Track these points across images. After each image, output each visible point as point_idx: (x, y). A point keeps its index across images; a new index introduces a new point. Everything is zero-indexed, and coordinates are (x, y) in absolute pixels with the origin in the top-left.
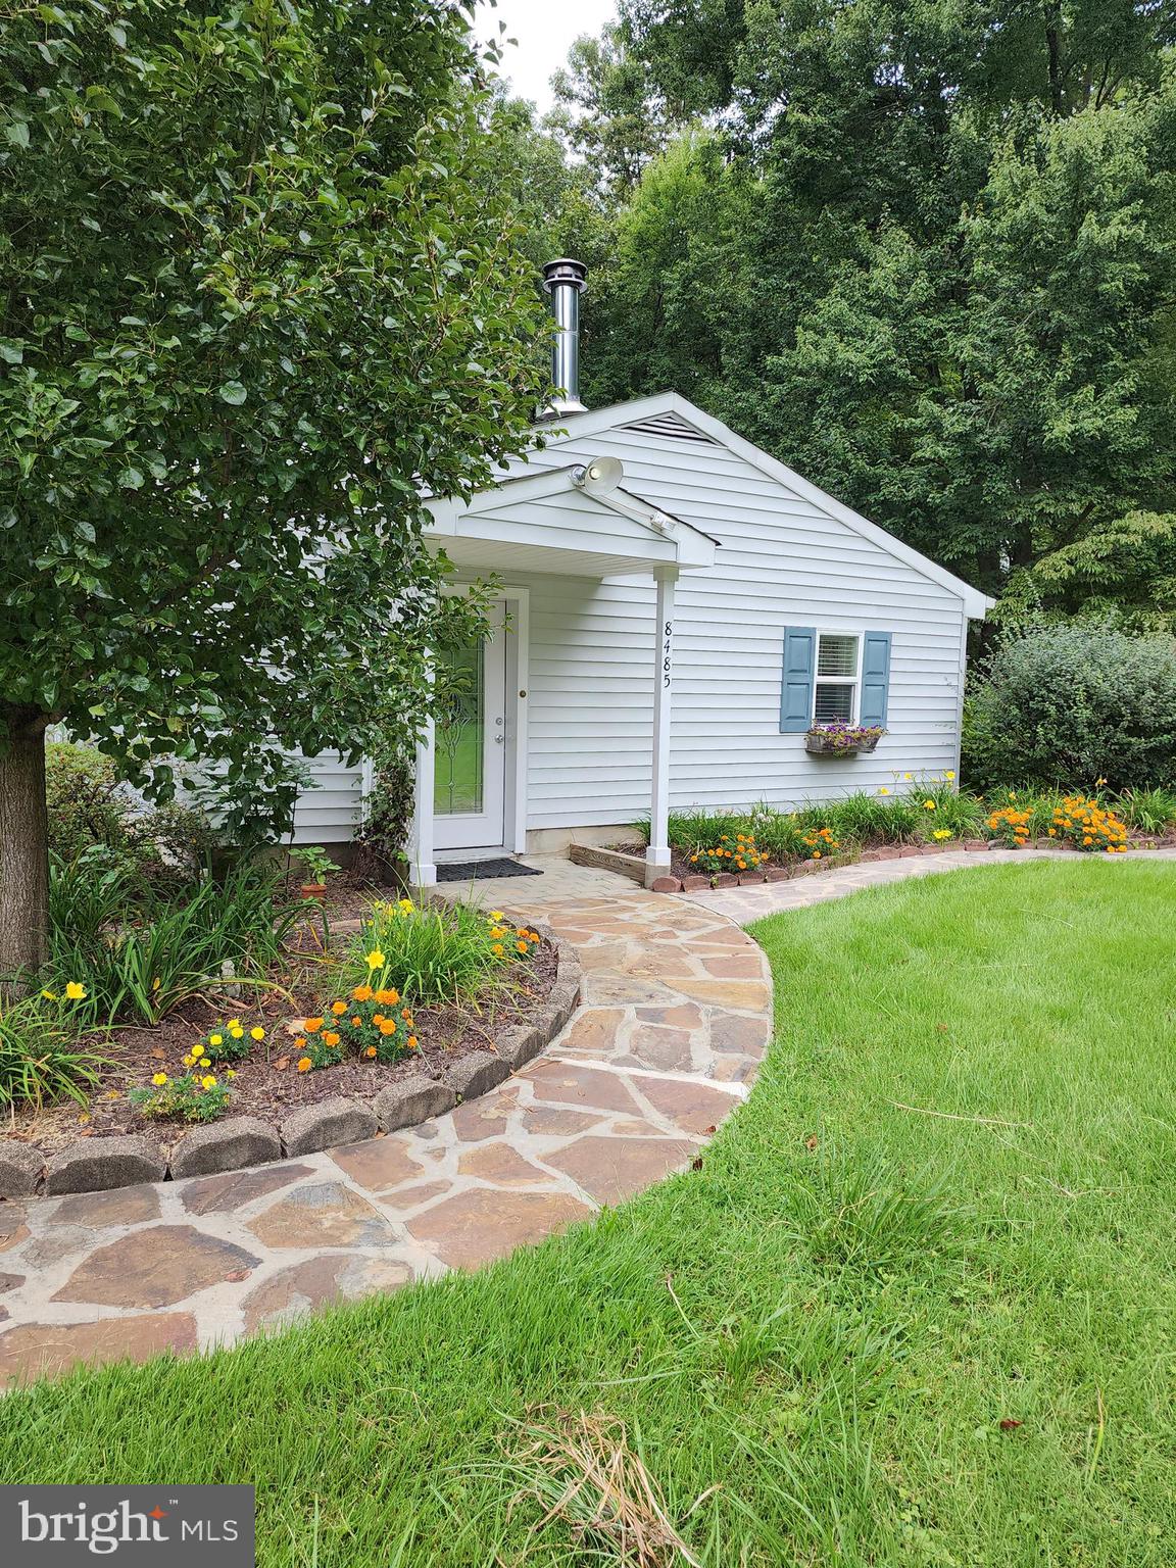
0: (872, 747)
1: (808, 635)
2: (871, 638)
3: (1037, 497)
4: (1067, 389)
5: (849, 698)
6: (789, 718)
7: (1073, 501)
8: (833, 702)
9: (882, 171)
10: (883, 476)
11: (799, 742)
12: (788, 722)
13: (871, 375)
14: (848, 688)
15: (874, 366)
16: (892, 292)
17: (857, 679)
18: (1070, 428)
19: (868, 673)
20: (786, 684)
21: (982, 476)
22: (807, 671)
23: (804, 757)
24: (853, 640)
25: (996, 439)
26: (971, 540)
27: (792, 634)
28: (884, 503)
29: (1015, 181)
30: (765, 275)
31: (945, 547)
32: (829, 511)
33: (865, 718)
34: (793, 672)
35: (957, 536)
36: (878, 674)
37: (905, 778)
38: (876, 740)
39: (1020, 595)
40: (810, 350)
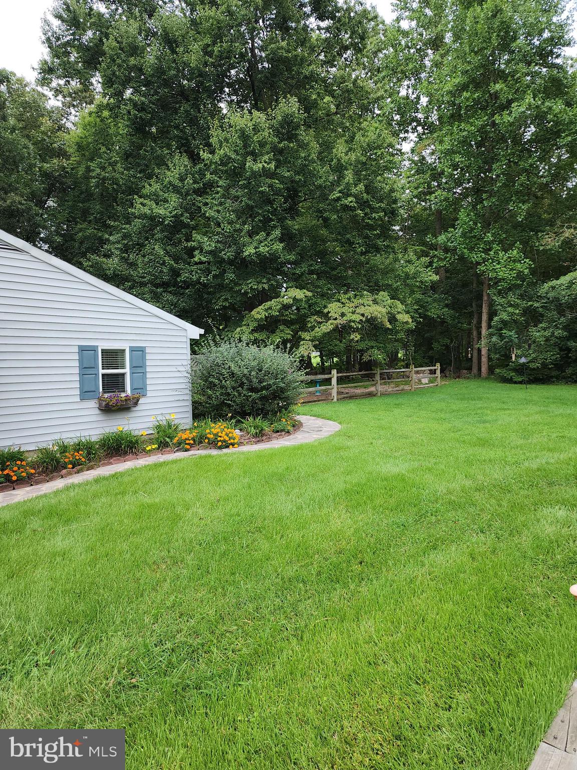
0: (136, 404)
1: (94, 349)
2: (133, 350)
3: (250, 281)
4: (251, 234)
5: (124, 380)
6: (86, 392)
7: (265, 283)
8: (114, 383)
9: (177, 127)
10: (182, 269)
11: (92, 404)
12: (85, 394)
13: (171, 221)
14: (123, 375)
15: (172, 217)
16: (177, 183)
17: (127, 370)
18: (253, 251)
19: (133, 367)
20: (82, 375)
21: (224, 271)
22: (95, 367)
23: (98, 412)
24: (124, 351)
25: (228, 254)
26: (226, 300)
27: (82, 349)
28: (184, 282)
29: (220, 138)
30: (127, 169)
31: (215, 302)
32: (101, 288)
33: (133, 389)
34: (86, 369)
35: (219, 298)
36: (139, 367)
37: (152, 419)
38: (138, 401)
39: (248, 325)
40: (142, 207)
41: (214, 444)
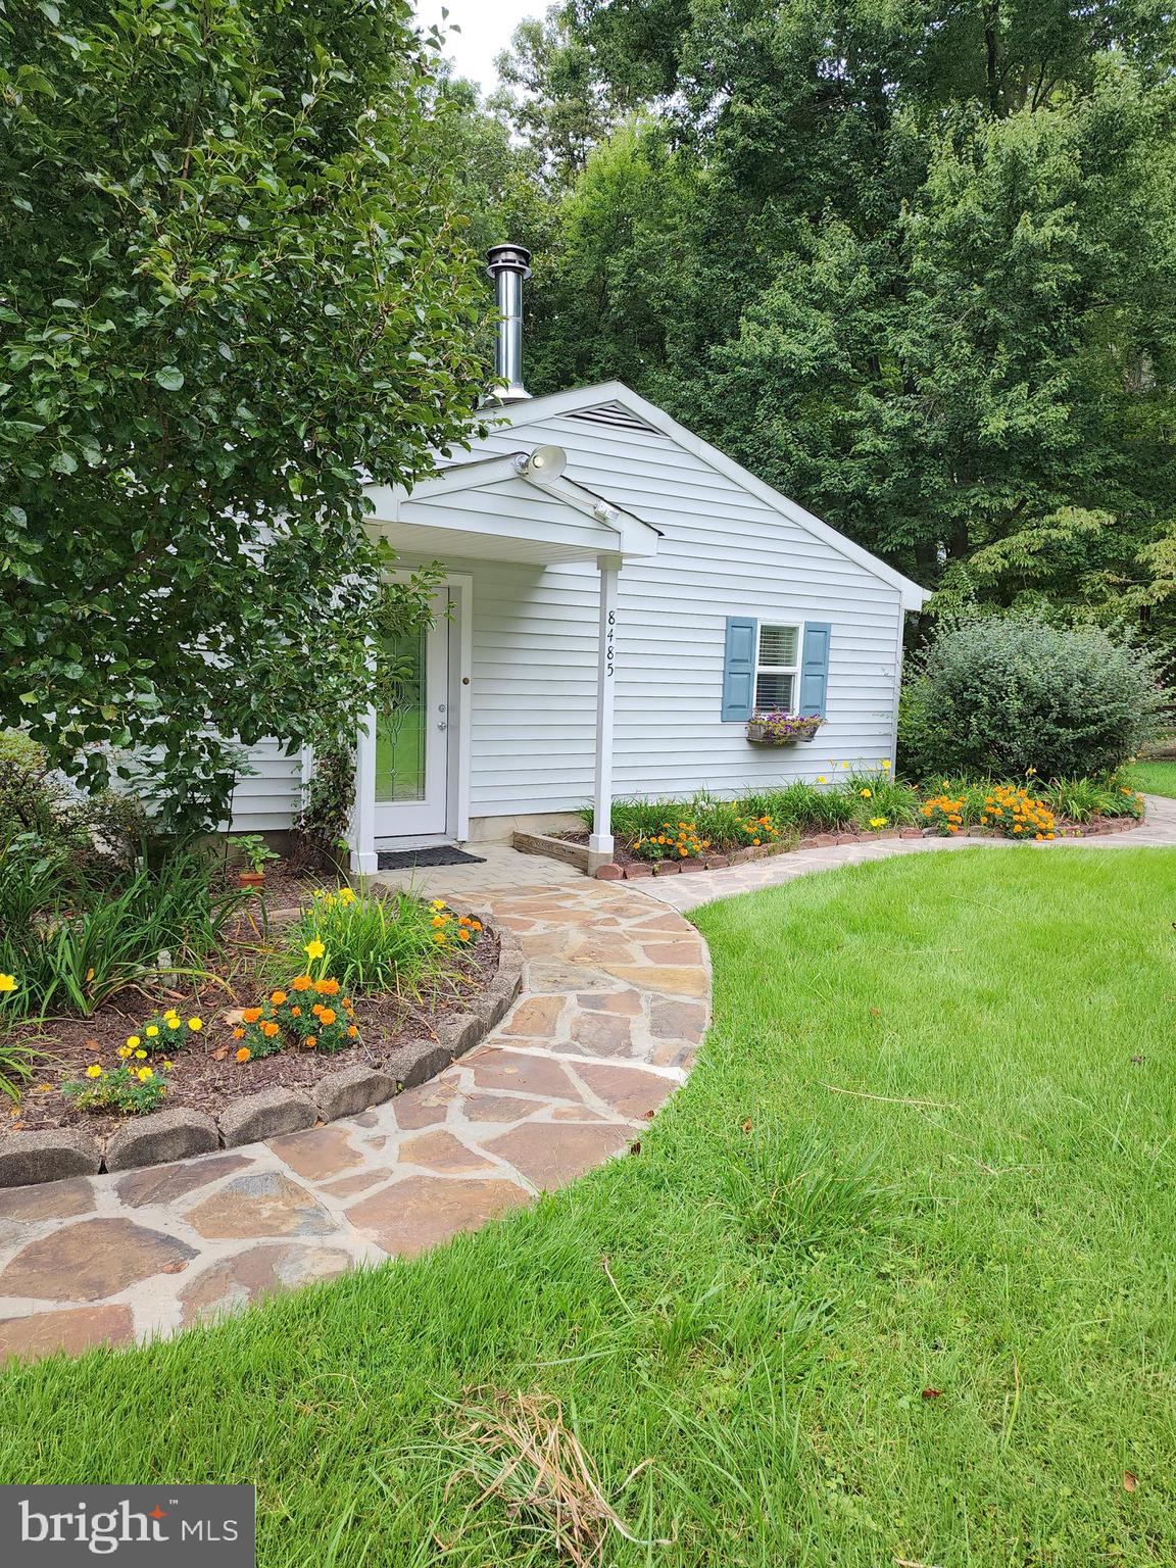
0: (812, 735)
1: (749, 624)
2: (811, 629)
3: (973, 491)
4: (1001, 386)
5: (789, 692)
6: (731, 707)
7: (1007, 496)
8: (773, 692)
9: (825, 165)
10: (824, 469)
11: (740, 730)
12: (730, 710)
13: (813, 367)
14: (789, 678)
15: (816, 359)
16: (834, 285)
17: (796, 669)
18: (1004, 424)
19: (807, 663)
20: (727, 673)
21: (919, 471)
22: (749, 661)
23: (745, 745)
24: (794, 630)
25: (933, 434)
26: (910, 532)
27: (734, 624)
28: (825, 495)
29: (954, 179)
30: (709, 264)
31: (884, 538)
32: (771, 503)
33: (805, 707)
34: (734, 662)
35: (895, 528)
36: (817, 664)
37: (842, 767)
38: (815, 729)
39: (956, 587)
40: (754, 341)
41: (1004, 827)
